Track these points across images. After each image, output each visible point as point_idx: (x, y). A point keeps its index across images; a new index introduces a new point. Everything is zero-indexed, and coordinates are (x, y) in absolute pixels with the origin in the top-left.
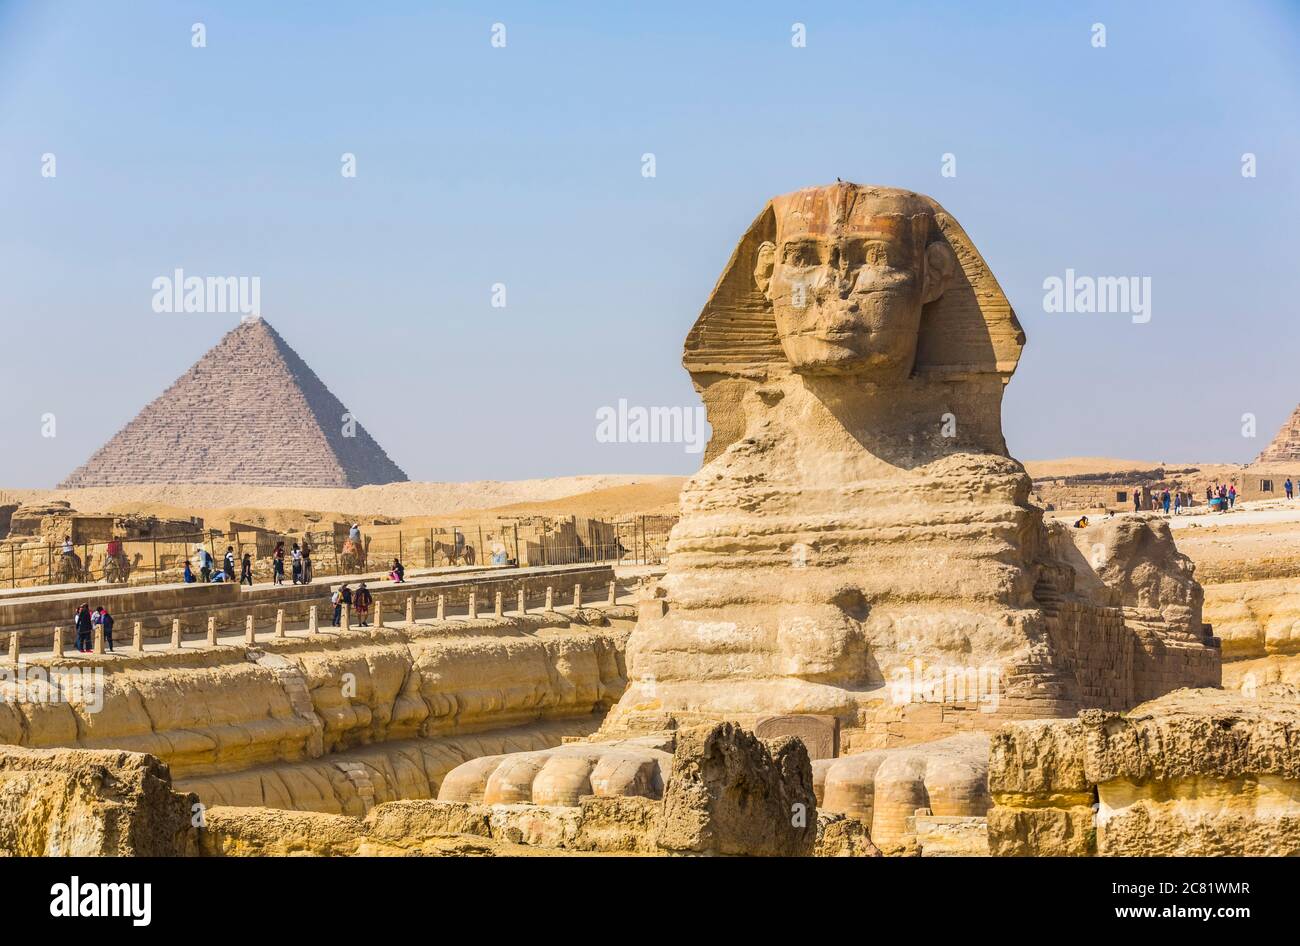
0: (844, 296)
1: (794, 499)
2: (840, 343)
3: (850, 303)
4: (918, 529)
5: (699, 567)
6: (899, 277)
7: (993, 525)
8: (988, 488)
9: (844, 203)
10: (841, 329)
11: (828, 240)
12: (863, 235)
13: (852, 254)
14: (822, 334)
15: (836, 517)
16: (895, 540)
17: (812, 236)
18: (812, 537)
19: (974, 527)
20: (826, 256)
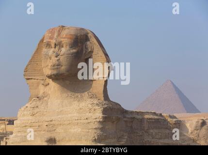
0: (56, 57)
1: (45, 113)
2: (54, 69)
3: (57, 58)
4: (74, 121)
5: (18, 132)
6: (74, 51)
7: (95, 120)
8: (95, 110)
9: (59, 31)
10: (54, 66)
11: (53, 42)
12: (62, 40)
13: (59, 45)
14: (49, 67)
15: (53, 118)
16: (68, 124)
17: (49, 40)
18: (47, 123)
19: (89, 121)
20: (53, 46)
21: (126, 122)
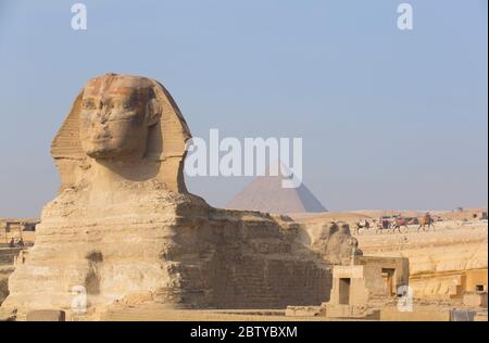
1: (84, 213)
2: (99, 143)
3: (104, 125)
4: (131, 226)
5: (43, 242)
6: (131, 113)
7: (164, 224)
8: (164, 207)
9: (107, 82)
10: (99, 137)
11: (98, 99)
12: (112, 96)
13: (107, 104)
14: (91, 139)
16: (121, 230)
17: (92, 97)
18: (87, 229)
19: (155, 225)
20: (98, 105)
21: (213, 226)
